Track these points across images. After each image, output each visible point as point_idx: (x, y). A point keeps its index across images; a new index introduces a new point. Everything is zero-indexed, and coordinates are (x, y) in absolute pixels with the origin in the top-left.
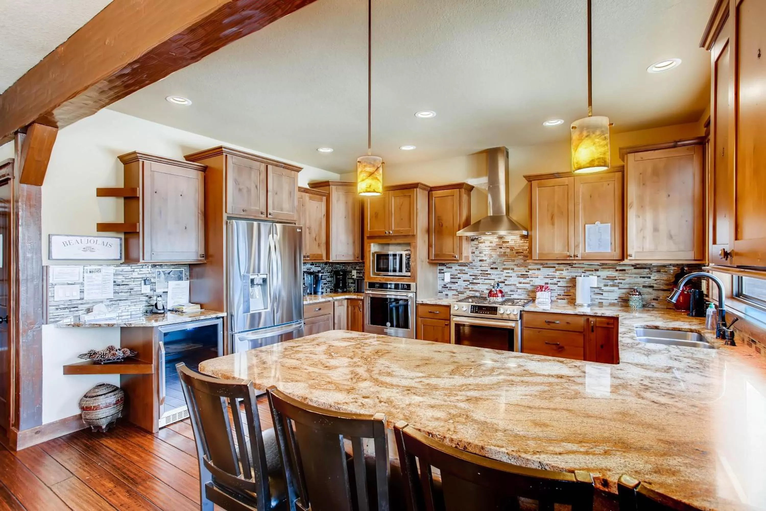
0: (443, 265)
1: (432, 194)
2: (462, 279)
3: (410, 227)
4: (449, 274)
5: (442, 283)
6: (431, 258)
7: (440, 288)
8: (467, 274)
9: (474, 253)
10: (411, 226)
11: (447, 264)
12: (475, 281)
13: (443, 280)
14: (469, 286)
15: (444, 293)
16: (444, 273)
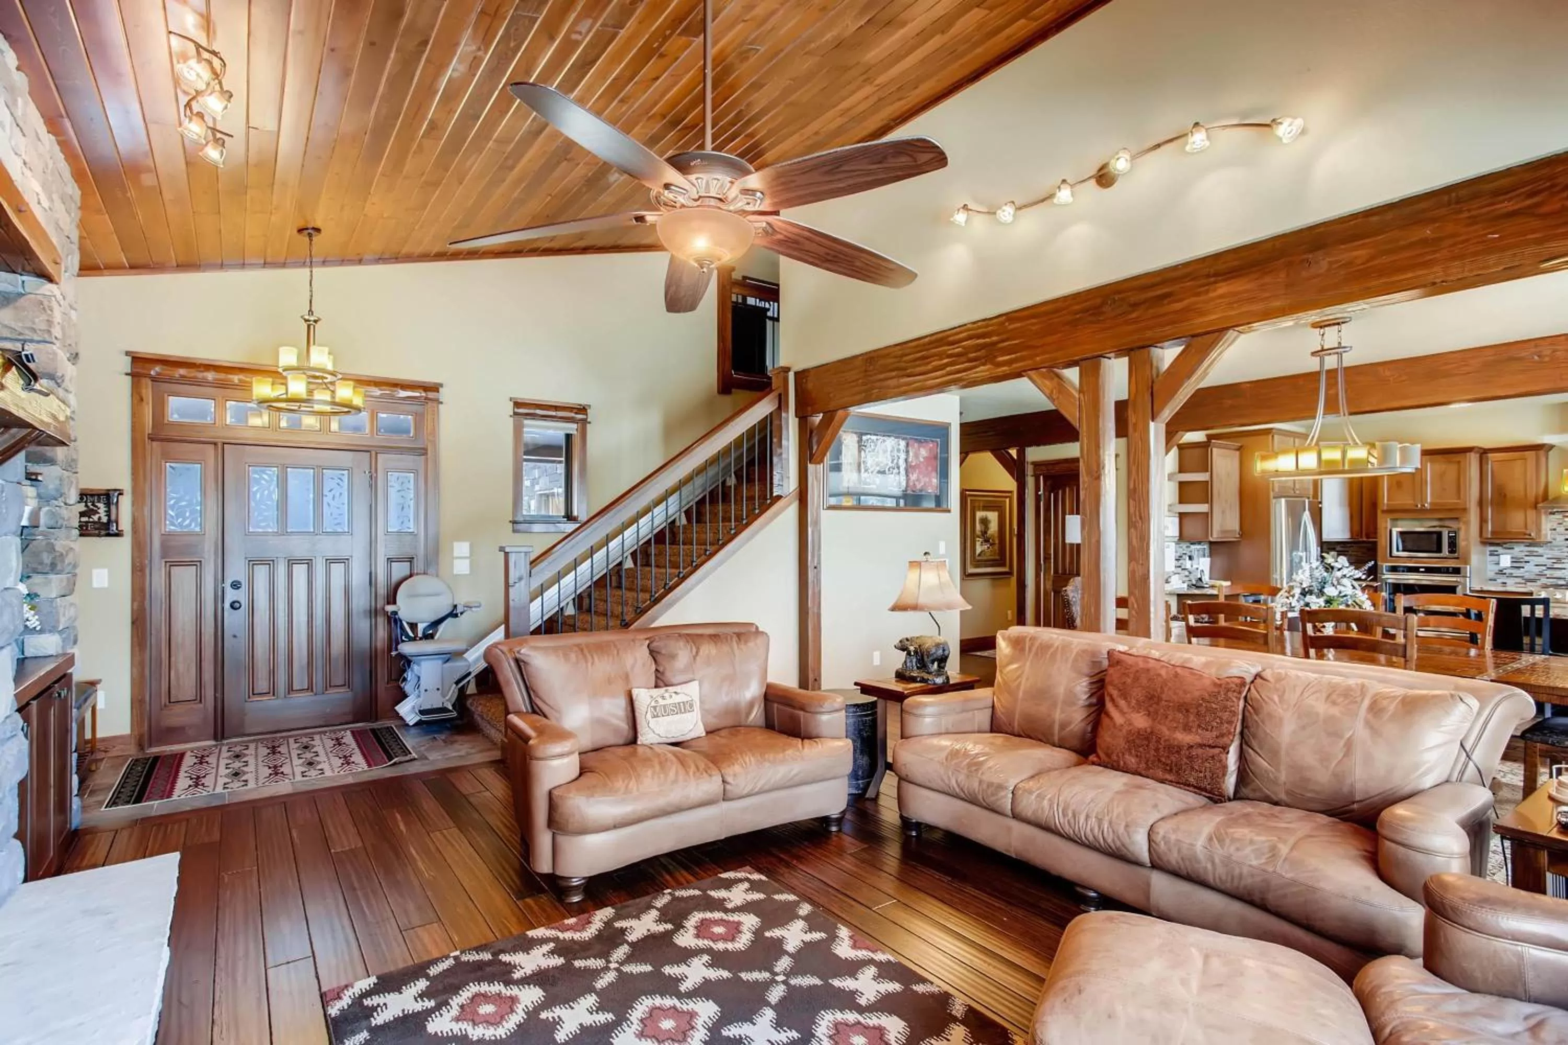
0: (1498, 545)
1: (1487, 458)
2: (1532, 563)
3: (1459, 498)
4: (1509, 557)
5: (1496, 568)
6: (1484, 535)
7: (1491, 575)
8: (1542, 556)
9: (1555, 530)
10: (1462, 496)
11: (1505, 543)
12: (1556, 566)
13: (1498, 564)
14: (1545, 572)
15: (1499, 581)
16: (1498, 555)
